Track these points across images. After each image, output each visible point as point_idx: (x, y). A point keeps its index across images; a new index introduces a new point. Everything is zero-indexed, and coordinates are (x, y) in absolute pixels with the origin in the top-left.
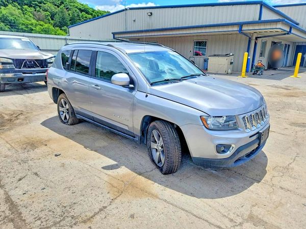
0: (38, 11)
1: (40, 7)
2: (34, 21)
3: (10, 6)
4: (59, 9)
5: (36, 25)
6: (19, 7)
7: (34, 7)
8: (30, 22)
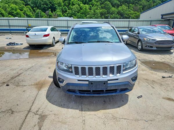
0: (137, 6)
1: (138, 3)
2: (132, 12)
3: (123, 5)
4: (149, 3)
5: (133, 14)
6: (127, 5)
7: (135, 4)
8: (130, 13)
